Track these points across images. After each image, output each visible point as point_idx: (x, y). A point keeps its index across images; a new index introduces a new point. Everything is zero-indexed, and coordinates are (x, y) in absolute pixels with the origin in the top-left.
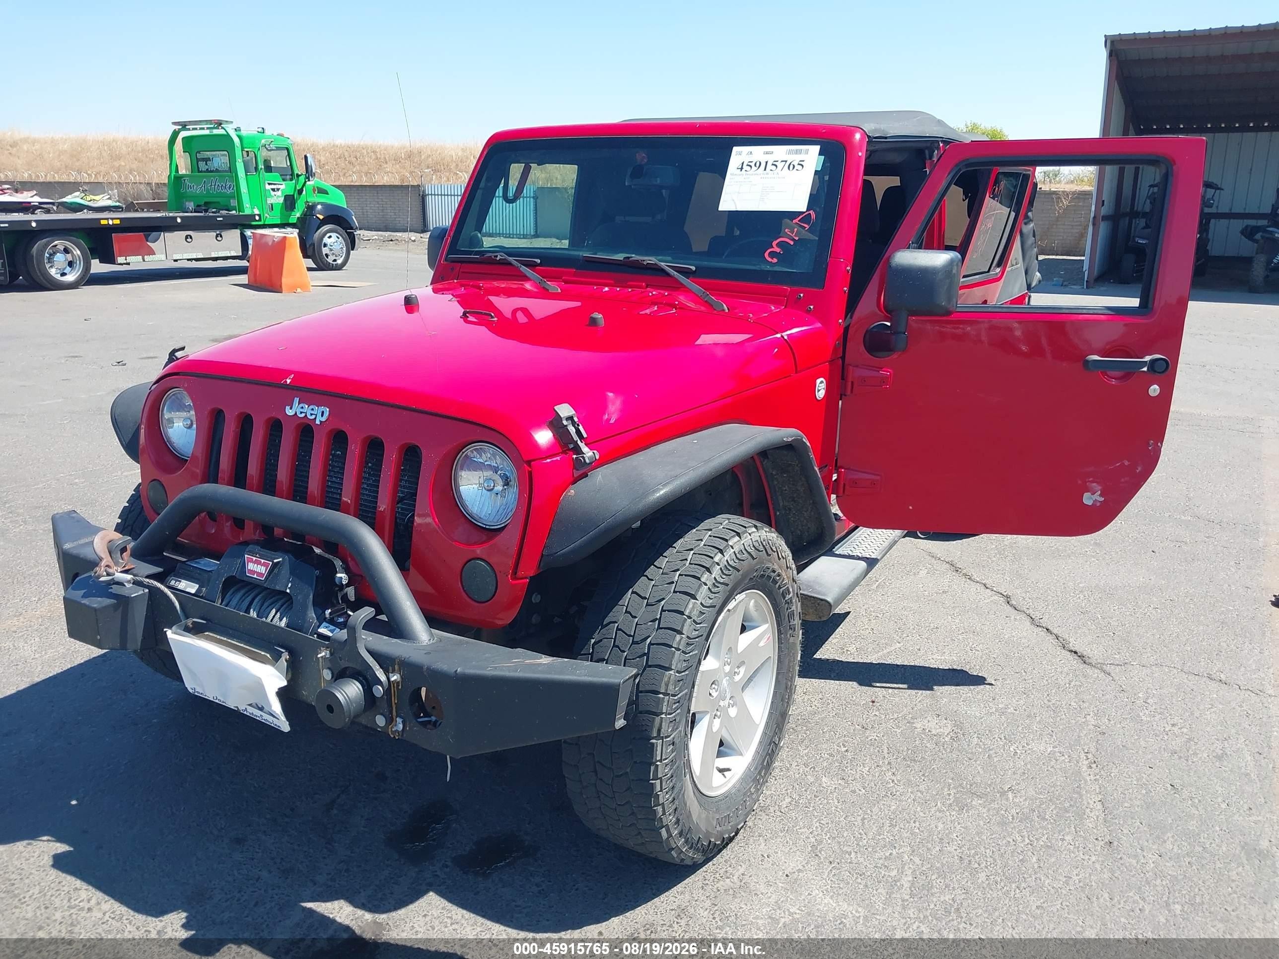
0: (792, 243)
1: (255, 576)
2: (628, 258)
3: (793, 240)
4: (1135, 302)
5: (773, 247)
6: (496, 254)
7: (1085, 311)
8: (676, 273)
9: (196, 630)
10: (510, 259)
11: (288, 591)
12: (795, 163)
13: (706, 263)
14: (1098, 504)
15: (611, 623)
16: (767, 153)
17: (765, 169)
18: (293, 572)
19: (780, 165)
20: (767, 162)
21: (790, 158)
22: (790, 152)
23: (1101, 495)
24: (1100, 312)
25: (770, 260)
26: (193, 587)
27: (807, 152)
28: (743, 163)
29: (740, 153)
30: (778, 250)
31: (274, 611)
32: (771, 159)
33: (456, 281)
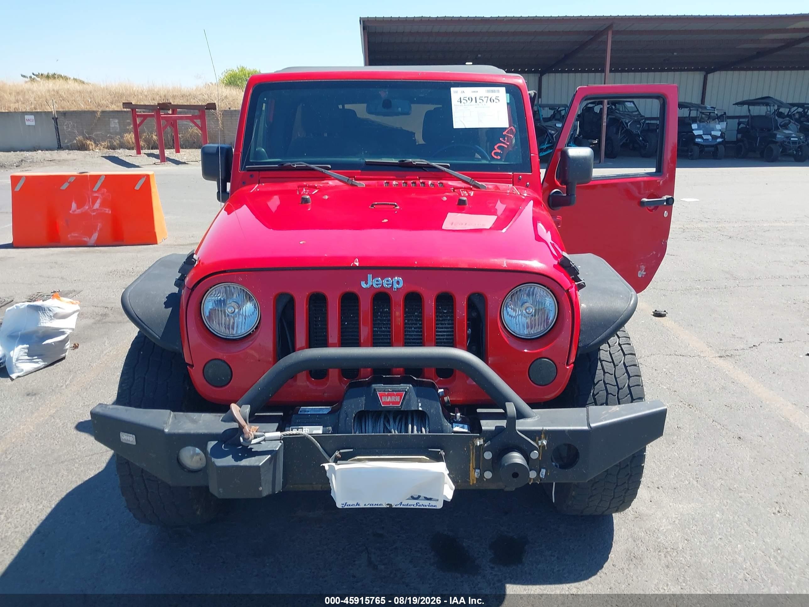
0: (506, 146)
1: (391, 405)
2: (403, 161)
3: (507, 145)
4: (653, 170)
5: (495, 149)
6: (293, 163)
7: (639, 176)
8: (445, 169)
9: (345, 458)
10: (312, 166)
11: (420, 409)
12: (494, 98)
13: (455, 162)
14: (643, 276)
15: (599, 381)
16: (474, 92)
17: (476, 102)
18: (418, 396)
19: (485, 100)
20: (476, 98)
21: (490, 95)
22: (488, 91)
23: (644, 271)
24: (644, 176)
25: (496, 157)
26: (319, 429)
27: (498, 91)
28: (460, 98)
29: (457, 92)
30: (499, 151)
31: (410, 426)
32: (478, 96)
33: (263, 184)
